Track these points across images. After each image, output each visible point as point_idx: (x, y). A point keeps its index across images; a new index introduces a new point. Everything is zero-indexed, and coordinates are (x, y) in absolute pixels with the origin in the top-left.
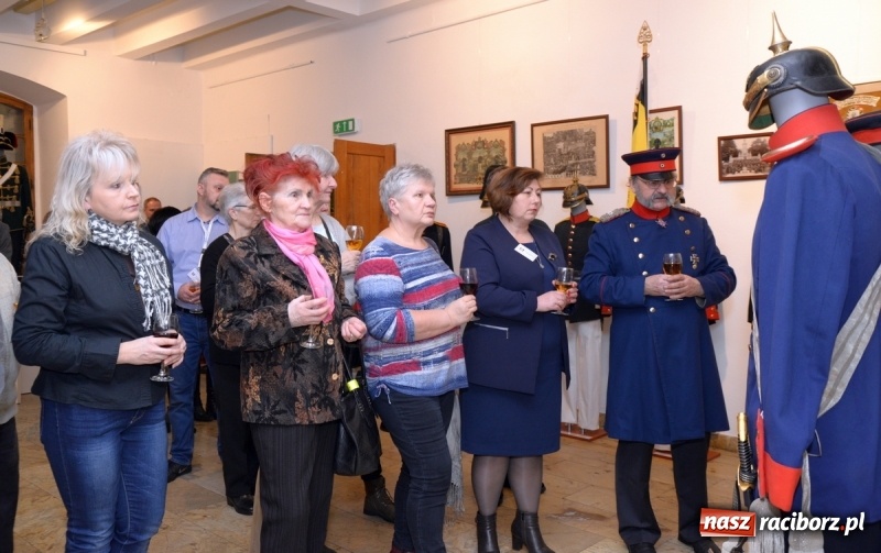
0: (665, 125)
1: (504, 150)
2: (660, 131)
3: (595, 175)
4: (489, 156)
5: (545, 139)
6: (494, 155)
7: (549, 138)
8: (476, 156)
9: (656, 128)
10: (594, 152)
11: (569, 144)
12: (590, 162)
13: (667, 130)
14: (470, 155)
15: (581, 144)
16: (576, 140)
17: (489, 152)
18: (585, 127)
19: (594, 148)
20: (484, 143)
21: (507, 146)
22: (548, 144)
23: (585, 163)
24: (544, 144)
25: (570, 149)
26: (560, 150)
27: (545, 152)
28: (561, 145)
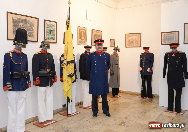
0: (53, 26)
2: (52, 27)
3: (33, 37)
7: (16, 20)
9: (51, 26)
10: (33, 29)
11: (24, 24)
12: (32, 33)
13: (53, 27)
15: (29, 26)
16: (27, 23)
18: (31, 20)
22: (15, 22)
23: (30, 32)
24: (13, 21)
25: (24, 26)
26: (20, 26)
27: (14, 25)
28: (21, 24)
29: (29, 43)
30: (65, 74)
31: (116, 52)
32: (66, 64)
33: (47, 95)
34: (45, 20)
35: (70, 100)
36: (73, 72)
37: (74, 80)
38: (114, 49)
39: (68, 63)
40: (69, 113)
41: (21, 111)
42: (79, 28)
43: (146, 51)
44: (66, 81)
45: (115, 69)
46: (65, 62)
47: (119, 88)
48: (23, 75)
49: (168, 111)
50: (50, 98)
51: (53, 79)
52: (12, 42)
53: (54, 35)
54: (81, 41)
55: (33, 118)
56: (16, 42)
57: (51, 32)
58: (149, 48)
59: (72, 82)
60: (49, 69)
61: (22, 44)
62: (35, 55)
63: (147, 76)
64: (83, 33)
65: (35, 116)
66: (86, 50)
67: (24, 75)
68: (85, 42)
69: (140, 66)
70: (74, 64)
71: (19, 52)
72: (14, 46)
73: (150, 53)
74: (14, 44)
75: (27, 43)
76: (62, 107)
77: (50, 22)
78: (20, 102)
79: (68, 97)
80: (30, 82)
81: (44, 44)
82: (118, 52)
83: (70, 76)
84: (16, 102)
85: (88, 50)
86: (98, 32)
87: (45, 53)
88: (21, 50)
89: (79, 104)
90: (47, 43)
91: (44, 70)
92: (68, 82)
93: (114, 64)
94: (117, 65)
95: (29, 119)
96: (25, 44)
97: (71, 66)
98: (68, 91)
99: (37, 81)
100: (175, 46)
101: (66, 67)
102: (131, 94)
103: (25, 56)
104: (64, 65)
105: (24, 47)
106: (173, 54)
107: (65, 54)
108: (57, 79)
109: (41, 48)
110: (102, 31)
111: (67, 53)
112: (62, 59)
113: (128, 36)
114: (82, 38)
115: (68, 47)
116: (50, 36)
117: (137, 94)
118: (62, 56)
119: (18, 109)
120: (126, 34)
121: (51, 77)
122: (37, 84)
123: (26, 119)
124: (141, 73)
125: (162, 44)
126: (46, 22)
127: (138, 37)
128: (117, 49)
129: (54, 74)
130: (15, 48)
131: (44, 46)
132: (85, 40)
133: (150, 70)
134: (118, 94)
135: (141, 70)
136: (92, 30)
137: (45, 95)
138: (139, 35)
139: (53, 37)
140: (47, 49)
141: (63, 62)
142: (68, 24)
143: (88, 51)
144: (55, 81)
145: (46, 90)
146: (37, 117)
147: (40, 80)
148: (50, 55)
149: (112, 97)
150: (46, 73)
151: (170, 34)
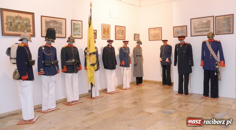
1: (30, 22)
3: (62, 34)
4: (23, 23)
5: (46, 21)
6: (25, 23)
7: (47, 21)
8: (17, 21)
9: (77, 25)
10: (62, 28)
11: (54, 24)
12: (61, 30)
14: (14, 21)
15: (58, 25)
16: (56, 24)
17: (23, 21)
18: (60, 20)
19: (62, 27)
20: (21, 17)
21: (31, 21)
22: (47, 23)
23: (59, 30)
24: (46, 23)
25: (54, 26)
26: (51, 26)
27: (46, 25)
28: (52, 24)
29: (57, 39)
30: (89, 64)
31: (138, 45)
32: (89, 55)
33: (74, 81)
34: (72, 20)
35: (93, 85)
36: (95, 61)
37: (96, 69)
38: (137, 43)
39: (90, 54)
40: (94, 96)
41: (52, 91)
42: (103, 25)
43: (165, 44)
44: (89, 69)
45: (137, 60)
46: (88, 54)
47: (142, 77)
48: (52, 63)
49: (178, 94)
50: (76, 83)
51: (78, 68)
52: (44, 39)
53: (80, 32)
54: (105, 36)
55: (63, 99)
56: (47, 38)
57: (77, 29)
58: (167, 40)
59: (95, 71)
60: (74, 59)
61: (51, 40)
62: (63, 48)
63: (166, 65)
64: (106, 29)
65: (65, 98)
66: (108, 43)
67: (54, 63)
68: (108, 37)
69: (160, 57)
70: (95, 55)
71: (49, 46)
72: (46, 42)
73: (169, 45)
74: (46, 40)
75: (55, 39)
76: (88, 92)
77: (76, 22)
78: (51, 84)
79: (91, 83)
80: (59, 70)
81: (70, 39)
82: (140, 45)
83: (93, 65)
84: (48, 84)
85: (110, 43)
86: (121, 28)
87: (71, 47)
88: (51, 44)
89: (104, 91)
90: (72, 39)
91: (70, 60)
92: (91, 70)
93: (137, 56)
94: (139, 57)
95: (60, 100)
96: (53, 40)
97: (93, 57)
98: (91, 78)
99: (64, 69)
100: (182, 38)
101: (89, 58)
102: (155, 83)
103: (54, 49)
104: (87, 56)
105: (53, 42)
106: (181, 45)
107: (88, 48)
108: (81, 68)
109: (68, 43)
110: (125, 27)
111: (89, 46)
112: (86, 51)
113: (151, 30)
114: (106, 33)
115: (91, 41)
116: (76, 33)
117: (160, 83)
118: (86, 49)
119: (50, 89)
120: (149, 29)
121: (76, 65)
122: (65, 71)
123: (57, 100)
124: (161, 64)
125: (174, 37)
126: (73, 21)
127: (159, 31)
128: (139, 43)
129: (79, 64)
130: (46, 43)
131: (70, 41)
132: (108, 35)
133: (168, 60)
134: (141, 83)
135: (161, 60)
136: (116, 26)
137: (72, 81)
138: (160, 29)
139: (79, 33)
140: (72, 43)
141: (86, 54)
142: (90, 23)
143: (110, 45)
144: (80, 69)
145: (72, 76)
146: (66, 98)
147: (67, 68)
148: (75, 48)
149: (136, 85)
150: (72, 62)
151: (180, 28)
